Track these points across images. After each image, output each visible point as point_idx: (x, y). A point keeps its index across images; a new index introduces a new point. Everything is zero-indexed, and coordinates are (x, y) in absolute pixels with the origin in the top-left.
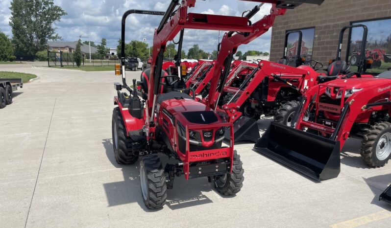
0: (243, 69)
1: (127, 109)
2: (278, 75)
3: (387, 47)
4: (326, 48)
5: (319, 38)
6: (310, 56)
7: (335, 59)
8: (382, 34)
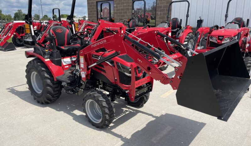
0: (86, 25)
1: (49, 60)
2: (109, 28)
3: (152, 12)
4: (121, 13)
5: (117, 7)
6: (113, 17)
7: (131, 18)
8: (149, 5)
